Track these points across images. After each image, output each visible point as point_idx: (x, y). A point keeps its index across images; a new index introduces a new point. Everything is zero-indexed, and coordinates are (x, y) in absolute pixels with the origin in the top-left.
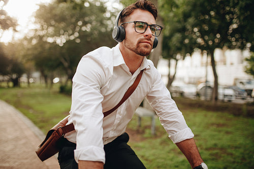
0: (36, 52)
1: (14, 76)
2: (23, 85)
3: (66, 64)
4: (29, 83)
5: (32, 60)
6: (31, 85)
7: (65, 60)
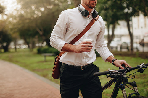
0: (20, 26)
1: (5, 44)
2: (11, 50)
3: (41, 33)
4: (15, 48)
5: (17, 32)
6: (17, 50)
7: (40, 30)
